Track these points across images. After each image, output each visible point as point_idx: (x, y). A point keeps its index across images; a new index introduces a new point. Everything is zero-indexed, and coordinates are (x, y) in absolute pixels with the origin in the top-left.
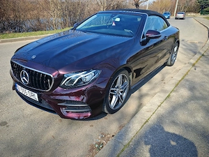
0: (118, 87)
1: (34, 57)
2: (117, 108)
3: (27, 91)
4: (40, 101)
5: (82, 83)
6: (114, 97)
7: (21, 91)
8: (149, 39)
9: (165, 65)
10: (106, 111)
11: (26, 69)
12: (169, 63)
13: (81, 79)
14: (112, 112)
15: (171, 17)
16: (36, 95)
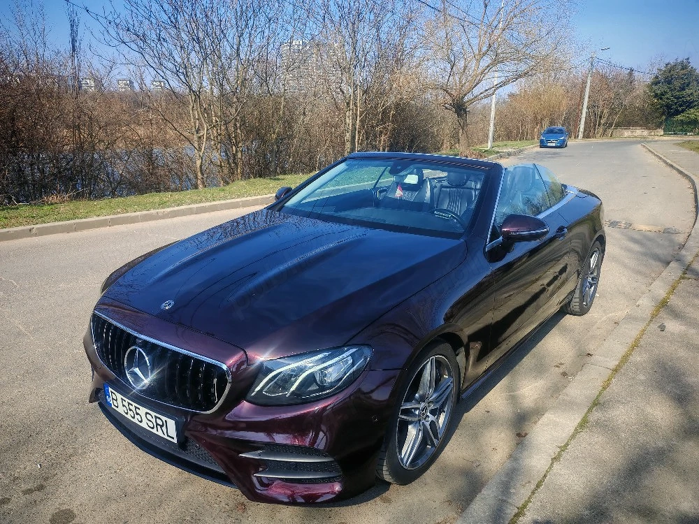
0: (422, 399)
1: (167, 306)
2: (420, 463)
3: (143, 411)
4: (183, 443)
5: (314, 387)
6: (412, 431)
7: (121, 410)
8: (510, 241)
9: (564, 311)
10: (387, 477)
11: (145, 344)
12: (575, 305)
13: (312, 376)
14: (407, 476)
15: (570, 143)
16: (171, 424)
